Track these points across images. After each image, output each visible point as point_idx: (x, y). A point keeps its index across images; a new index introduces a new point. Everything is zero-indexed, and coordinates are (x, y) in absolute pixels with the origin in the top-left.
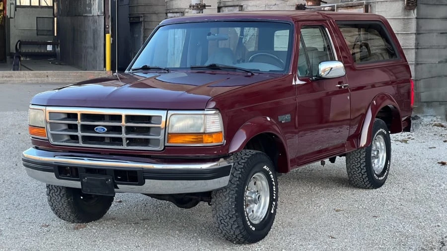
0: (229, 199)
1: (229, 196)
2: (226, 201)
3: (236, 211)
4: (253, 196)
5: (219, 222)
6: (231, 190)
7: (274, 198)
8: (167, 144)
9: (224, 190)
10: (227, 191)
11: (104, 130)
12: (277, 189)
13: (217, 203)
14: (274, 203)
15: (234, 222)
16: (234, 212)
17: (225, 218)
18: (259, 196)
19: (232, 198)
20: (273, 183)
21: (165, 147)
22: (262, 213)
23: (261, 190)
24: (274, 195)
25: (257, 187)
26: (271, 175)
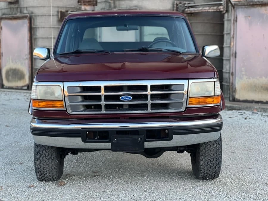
8: (188, 106)
11: (130, 98)
21: (186, 108)
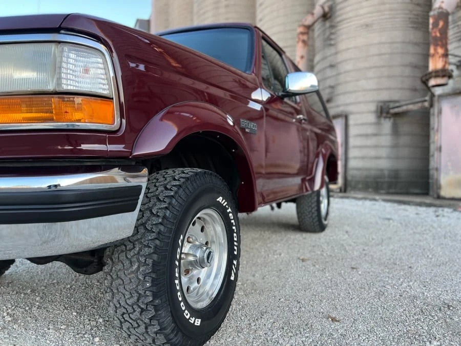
0: (139, 267)
1: (139, 261)
2: (132, 272)
3: (155, 296)
4: (199, 254)
5: (120, 317)
6: (145, 246)
7: (236, 253)
9: (130, 246)
10: (134, 247)
12: (239, 237)
13: (114, 276)
14: (235, 262)
15: (151, 319)
16: (151, 299)
17: (130, 310)
18: (210, 253)
19: (145, 264)
20: (234, 228)
22: (213, 285)
23: (213, 242)
24: (236, 248)
25: (206, 235)
26: (231, 215)
